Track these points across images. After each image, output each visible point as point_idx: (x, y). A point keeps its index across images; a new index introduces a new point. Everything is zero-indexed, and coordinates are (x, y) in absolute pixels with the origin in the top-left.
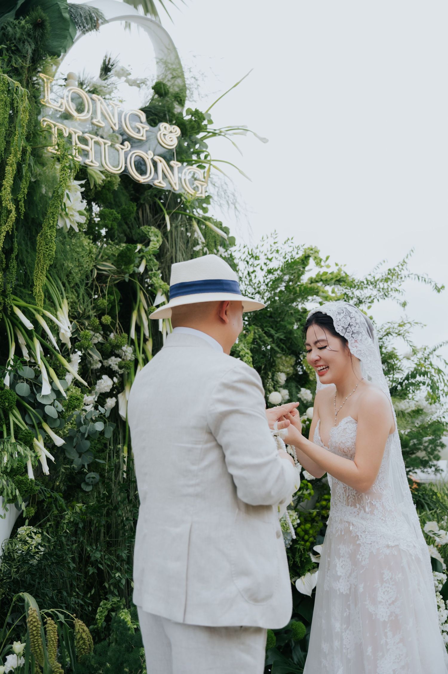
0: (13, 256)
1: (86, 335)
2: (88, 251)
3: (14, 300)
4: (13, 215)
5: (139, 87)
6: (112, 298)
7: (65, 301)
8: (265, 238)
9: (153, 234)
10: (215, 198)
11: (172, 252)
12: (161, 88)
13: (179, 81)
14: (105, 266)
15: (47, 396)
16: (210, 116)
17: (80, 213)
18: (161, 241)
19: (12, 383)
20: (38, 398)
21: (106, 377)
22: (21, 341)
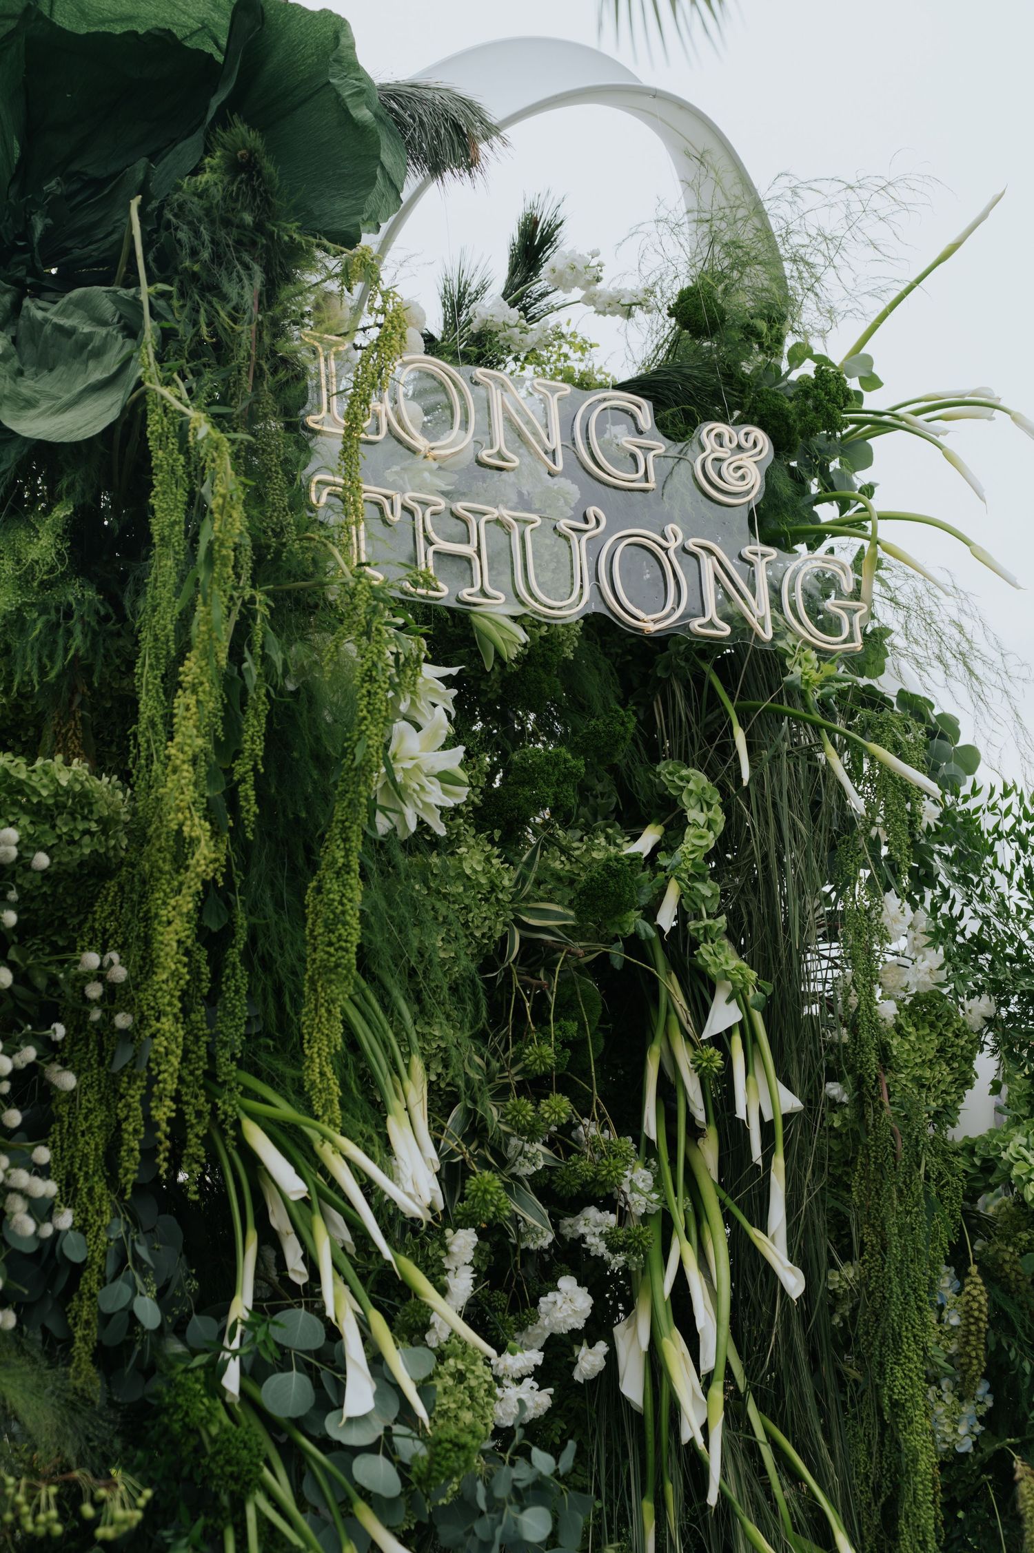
0: (234, 955)
1: (486, 1191)
2: (487, 888)
3: (248, 1093)
5: (629, 315)
6: (572, 1027)
7: (417, 1063)
9: (693, 802)
10: (898, 640)
11: (764, 841)
12: (698, 307)
13: (757, 277)
14: (545, 914)
15: (364, 1418)
16: (868, 360)
17: (445, 778)
18: (720, 818)
19: (255, 1372)
20: (333, 1428)
21: (567, 1283)
22: (279, 1220)
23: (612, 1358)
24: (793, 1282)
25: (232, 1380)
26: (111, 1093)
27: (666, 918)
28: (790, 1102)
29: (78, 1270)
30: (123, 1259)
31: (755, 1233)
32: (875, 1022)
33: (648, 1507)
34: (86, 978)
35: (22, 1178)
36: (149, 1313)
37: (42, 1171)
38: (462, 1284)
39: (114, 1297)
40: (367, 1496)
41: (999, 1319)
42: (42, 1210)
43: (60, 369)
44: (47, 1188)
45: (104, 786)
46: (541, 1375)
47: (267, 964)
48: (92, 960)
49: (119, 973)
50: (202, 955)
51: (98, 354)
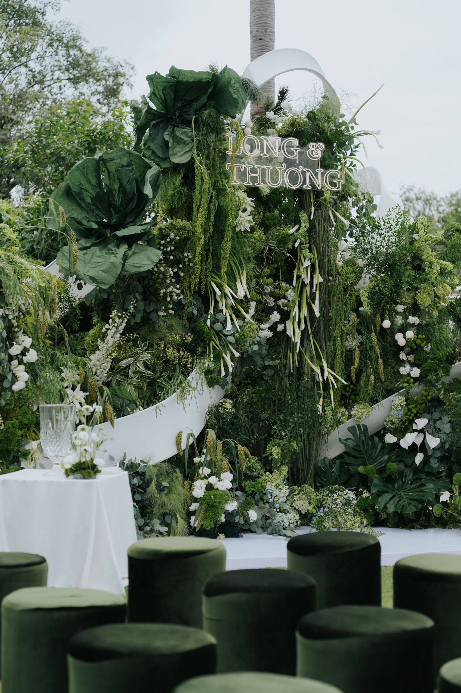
0: (210, 254)
2: (260, 239)
3: (212, 277)
4: (203, 240)
6: (276, 265)
7: (245, 272)
8: (391, 209)
9: (303, 222)
12: (312, 114)
14: (273, 243)
15: (230, 331)
16: (355, 120)
17: (249, 221)
18: (308, 225)
19: (212, 323)
20: (225, 332)
21: (275, 313)
22: (218, 298)
23: (285, 327)
24: (317, 314)
25: (208, 322)
26: (189, 277)
27: (296, 245)
28: (321, 280)
29: (184, 305)
30: (191, 304)
31: (313, 305)
32: (336, 266)
33: (291, 355)
34: (185, 257)
35: (175, 290)
36: (195, 312)
37: (178, 289)
38: (252, 311)
39: (190, 310)
40: (231, 343)
41: (360, 323)
42: (178, 295)
43: (181, 145)
44: (179, 292)
45: (187, 224)
46: (270, 329)
47: (217, 255)
48: (186, 255)
49: (190, 257)
50: (205, 253)
51: (187, 144)
